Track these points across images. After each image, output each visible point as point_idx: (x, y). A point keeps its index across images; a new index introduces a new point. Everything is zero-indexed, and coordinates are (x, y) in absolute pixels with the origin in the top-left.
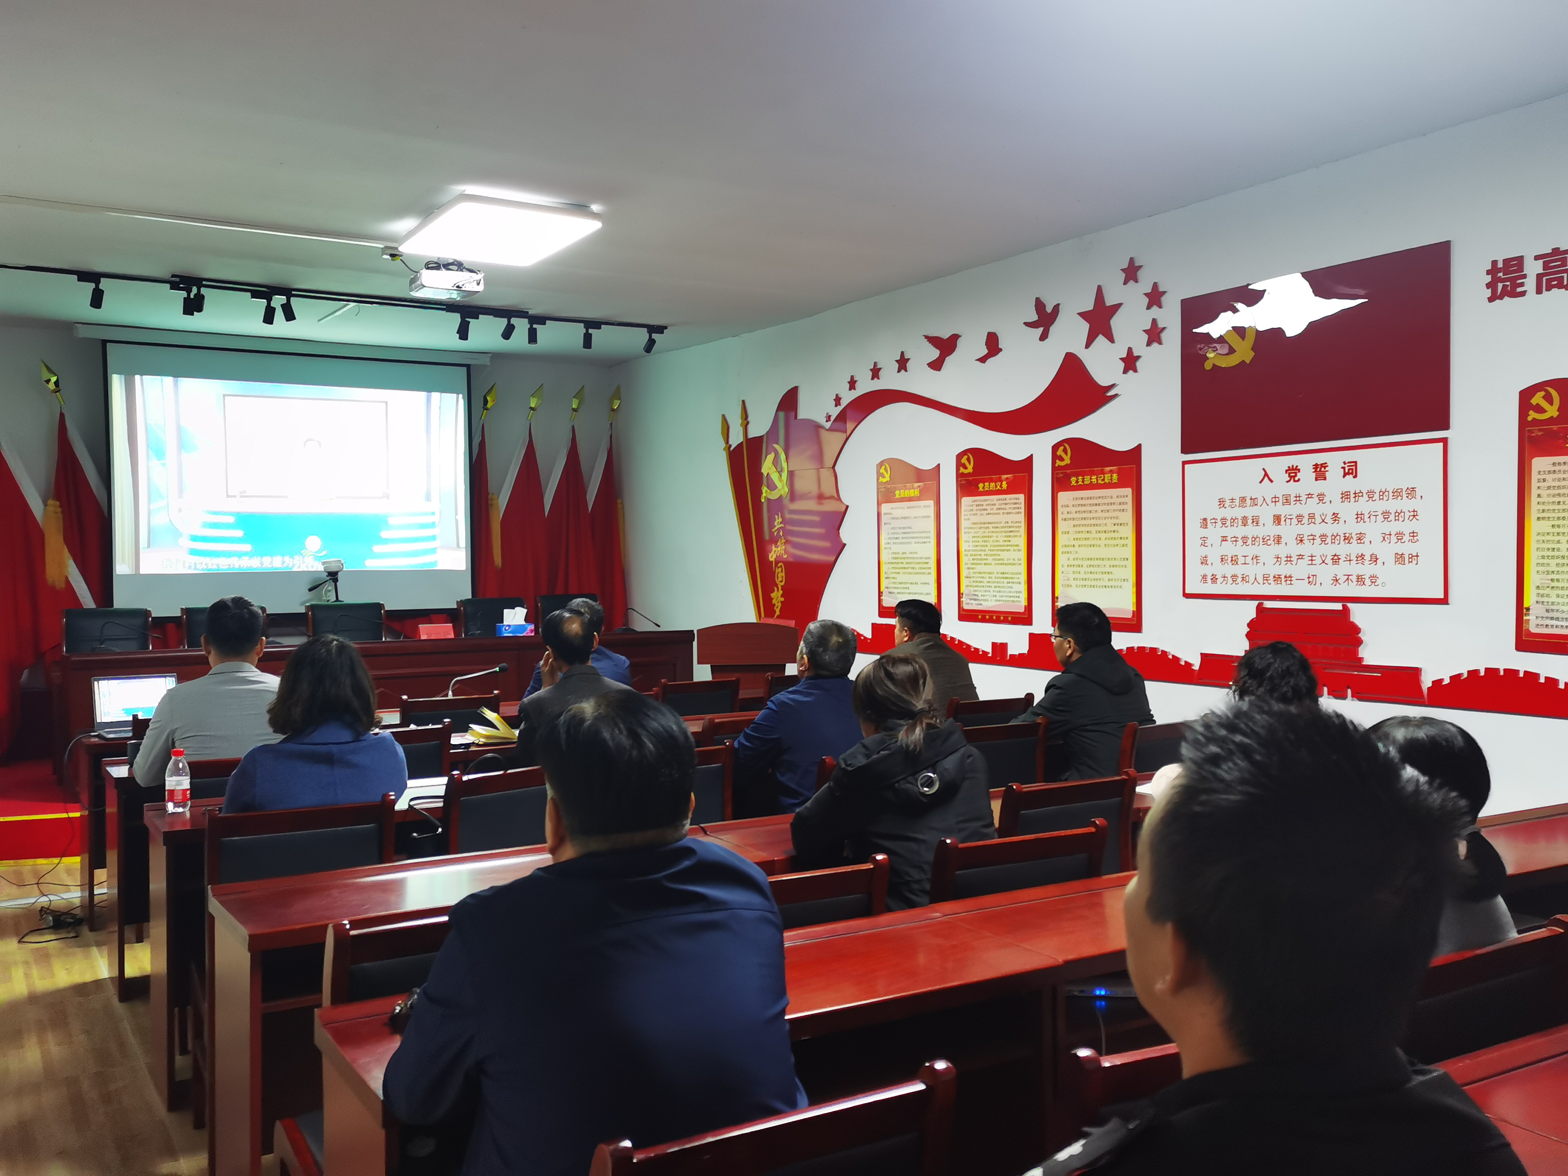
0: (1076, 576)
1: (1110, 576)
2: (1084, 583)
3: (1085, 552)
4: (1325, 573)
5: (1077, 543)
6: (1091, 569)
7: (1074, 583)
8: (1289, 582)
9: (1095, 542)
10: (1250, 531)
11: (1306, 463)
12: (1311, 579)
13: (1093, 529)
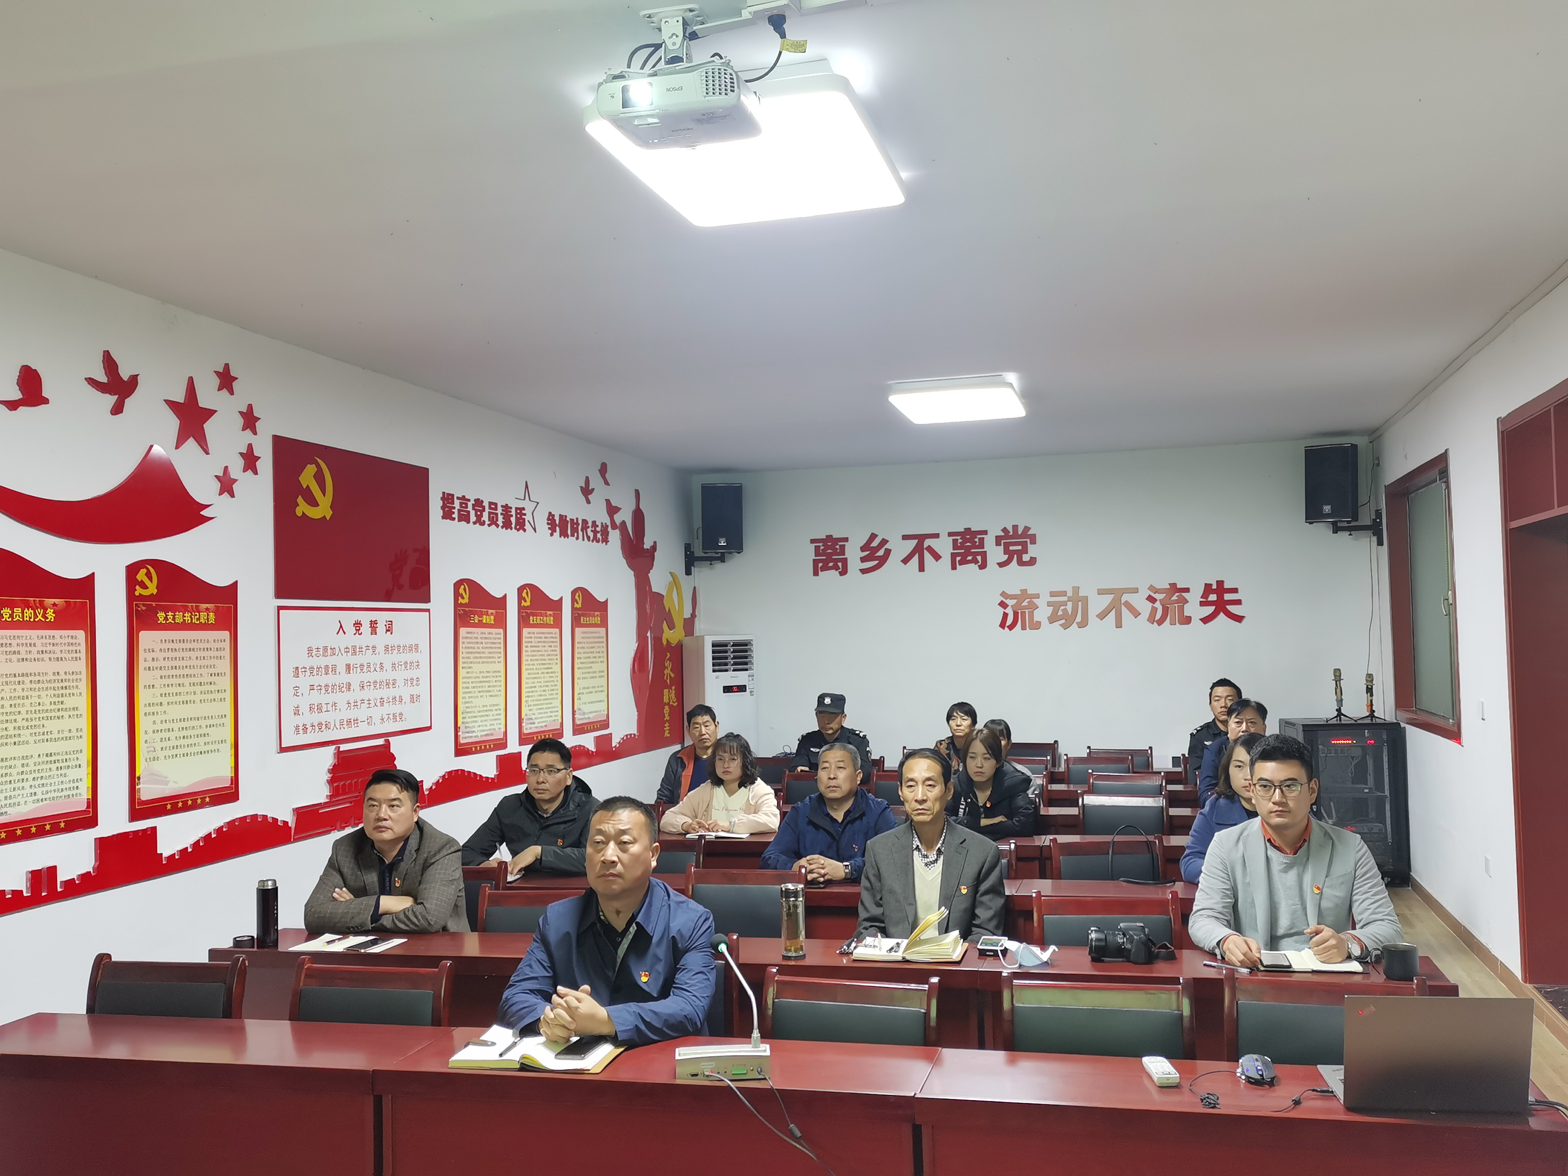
0: (164, 744)
1: (207, 739)
2: (175, 752)
3: (176, 712)
4: (377, 712)
5: (165, 700)
6: (185, 733)
7: (161, 754)
8: (356, 725)
9: (188, 698)
10: (330, 679)
11: (365, 618)
12: (369, 721)
13: (186, 681)
